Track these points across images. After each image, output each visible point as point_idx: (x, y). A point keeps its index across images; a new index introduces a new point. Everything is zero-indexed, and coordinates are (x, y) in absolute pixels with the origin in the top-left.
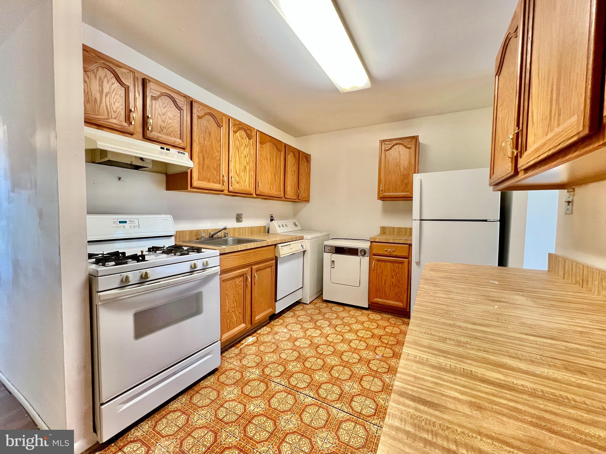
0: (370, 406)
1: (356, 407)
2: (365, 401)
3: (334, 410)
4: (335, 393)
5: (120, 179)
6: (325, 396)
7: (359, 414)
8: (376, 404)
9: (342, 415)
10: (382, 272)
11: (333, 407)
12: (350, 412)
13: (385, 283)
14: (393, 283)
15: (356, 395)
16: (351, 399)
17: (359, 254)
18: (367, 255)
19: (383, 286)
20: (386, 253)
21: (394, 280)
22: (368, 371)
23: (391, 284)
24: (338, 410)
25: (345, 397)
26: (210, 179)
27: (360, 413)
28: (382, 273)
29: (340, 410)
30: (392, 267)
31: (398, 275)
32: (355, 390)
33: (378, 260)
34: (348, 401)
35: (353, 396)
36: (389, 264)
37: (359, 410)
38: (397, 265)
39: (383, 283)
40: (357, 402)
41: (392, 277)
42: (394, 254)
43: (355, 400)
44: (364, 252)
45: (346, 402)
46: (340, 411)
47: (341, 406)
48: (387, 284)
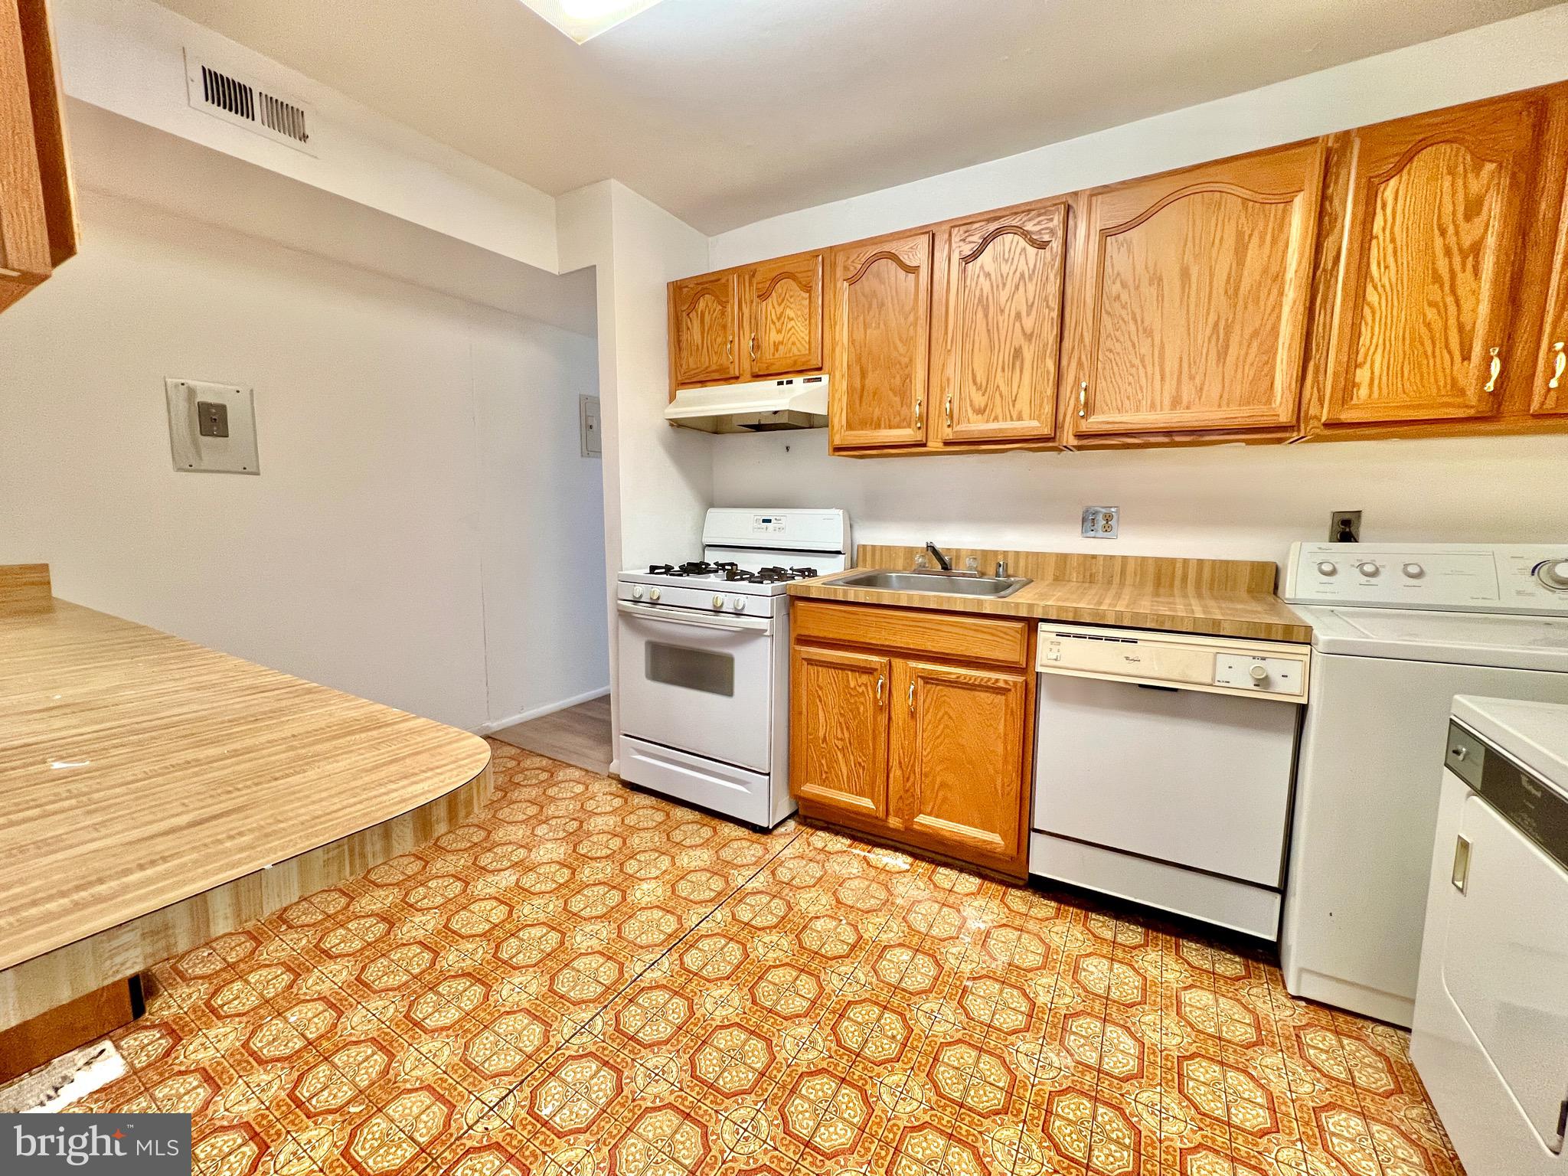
0: (565, 1111)
1: (579, 1070)
4: (644, 1027)
5: (788, 449)
7: (551, 1070)
9: (565, 1029)
12: (568, 1048)
16: (611, 1061)
25: (624, 1048)
26: (879, 419)
27: (552, 1074)
34: (606, 1052)
35: (619, 1072)
37: (563, 1075)
40: (592, 1078)
43: (602, 1073)
45: (604, 1049)
47: (595, 1032)
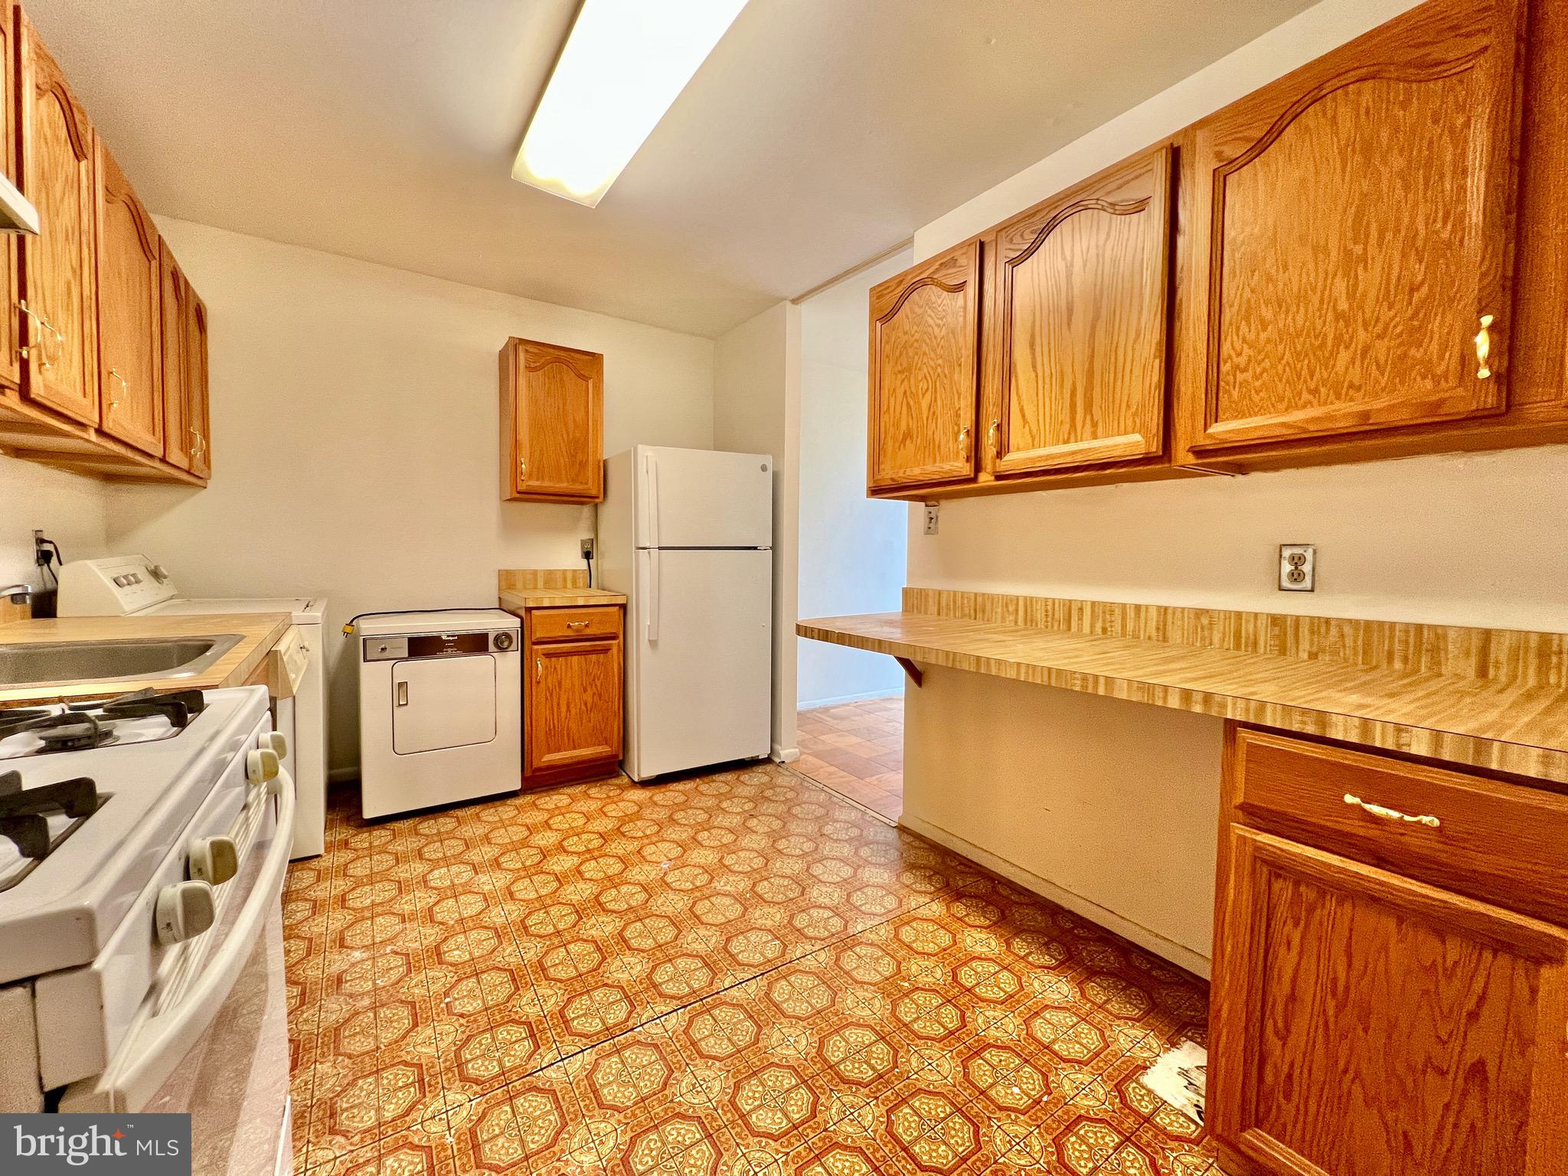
0: (611, 1000)
2: (592, 1002)
3: (550, 1073)
4: (516, 1042)
6: (497, 1069)
8: (618, 987)
9: (577, 1066)
10: (560, 683)
11: (542, 1069)
13: (568, 710)
14: (586, 704)
15: (564, 1007)
17: (491, 647)
18: (514, 646)
19: (563, 715)
20: (570, 633)
21: (588, 697)
22: (541, 945)
23: (584, 708)
24: (560, 1064)
25: (544, 1029)
28: (560, 687)
29: (562, 1060)
30: (584, 665)
31: (598, 683)
32: (553, 1000)
33: (548, 655)
36: (575, 659)
38: (594, 657)
39: (564, 709)
41: (585, 690)
42: (588, 631)
44: (502, 641)
46: (566, 1061)
47: (556, 1052)
48: (573, 711)
